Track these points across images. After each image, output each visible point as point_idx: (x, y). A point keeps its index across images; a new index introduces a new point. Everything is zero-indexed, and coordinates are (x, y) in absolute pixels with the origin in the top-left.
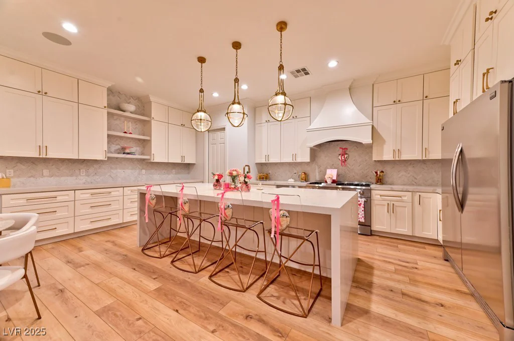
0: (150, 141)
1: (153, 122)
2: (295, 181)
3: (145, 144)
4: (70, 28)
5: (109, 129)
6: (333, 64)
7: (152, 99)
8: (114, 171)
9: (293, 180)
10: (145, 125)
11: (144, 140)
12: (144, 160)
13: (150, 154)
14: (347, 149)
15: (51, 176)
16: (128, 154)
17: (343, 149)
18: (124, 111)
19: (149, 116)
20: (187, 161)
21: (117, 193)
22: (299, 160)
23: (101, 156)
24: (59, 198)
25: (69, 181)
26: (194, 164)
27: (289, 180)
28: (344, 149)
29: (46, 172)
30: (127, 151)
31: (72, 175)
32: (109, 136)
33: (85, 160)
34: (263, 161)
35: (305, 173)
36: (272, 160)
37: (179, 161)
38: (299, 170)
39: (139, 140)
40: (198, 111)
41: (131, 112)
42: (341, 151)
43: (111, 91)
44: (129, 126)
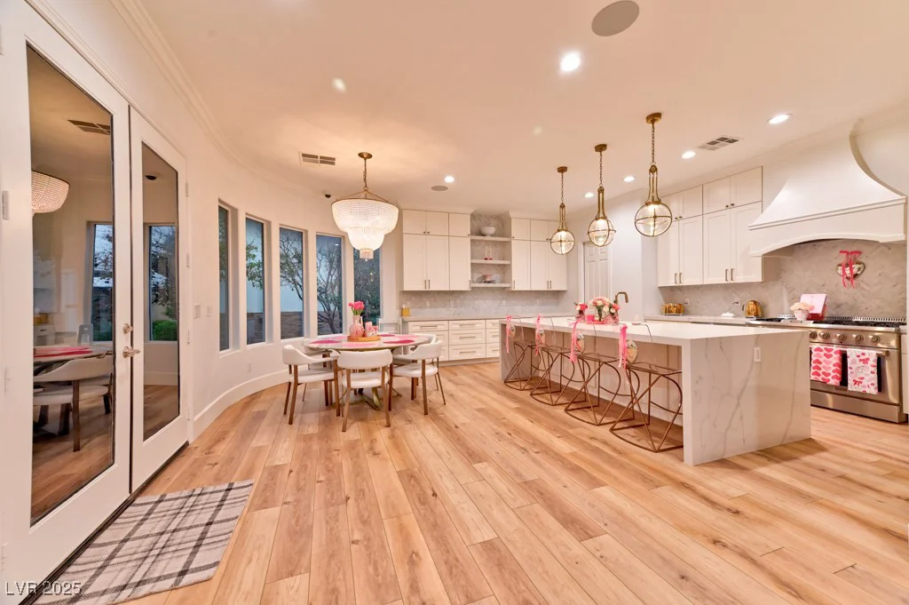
0: (509, 266)
1: (513, 241)
2: (736, 316)
3: (505, 269)
4: (449, 179)
5: (472, 258)
6: (779, 119)
7: (512, 215)
8: (477, 302)
9: (732, 315)
10: (505, 248)
11: (504, 265)
12: (504, 288)
13: (510, 281)
14: (859, 253)
15: (431, 307)
16: (489, 282)
17: (847, 253)
18: (484, 235)
19: (509, 235)
20: (554, 289)
21: (480, 325)
22: (739, 279)
23: (466, 287)
24: (439, 327)
25: (443, 312)
26: (565, 291)
27: (724, 315)
28: (852, 253)
29: (428, 304)
30: (488, 279)
31: (444, 307)
32: (472, 264)
33: (453, 291)
34: (672, 284)
35: (755, 302)
36: (686, 282)
37: (544, 288)
38: (747, 298)
39: (499, 265)
40: (559, 231)
41: (491, 235)
42: (843, 259)
43: (473, 216)
44: (489, 251)
